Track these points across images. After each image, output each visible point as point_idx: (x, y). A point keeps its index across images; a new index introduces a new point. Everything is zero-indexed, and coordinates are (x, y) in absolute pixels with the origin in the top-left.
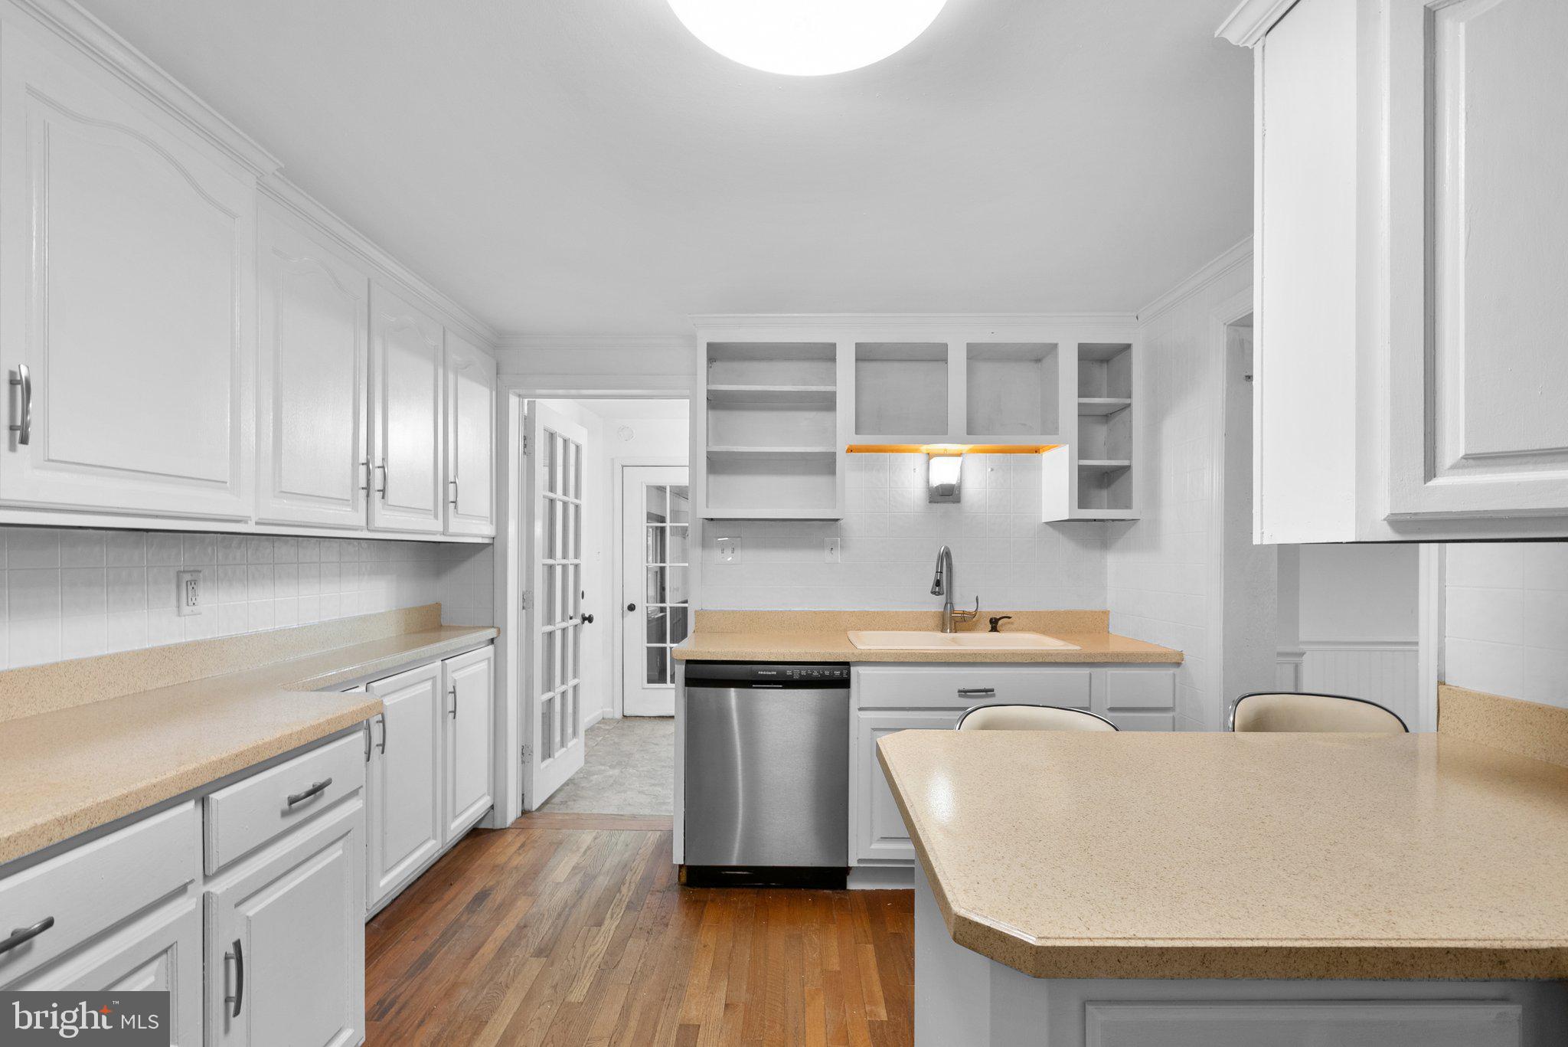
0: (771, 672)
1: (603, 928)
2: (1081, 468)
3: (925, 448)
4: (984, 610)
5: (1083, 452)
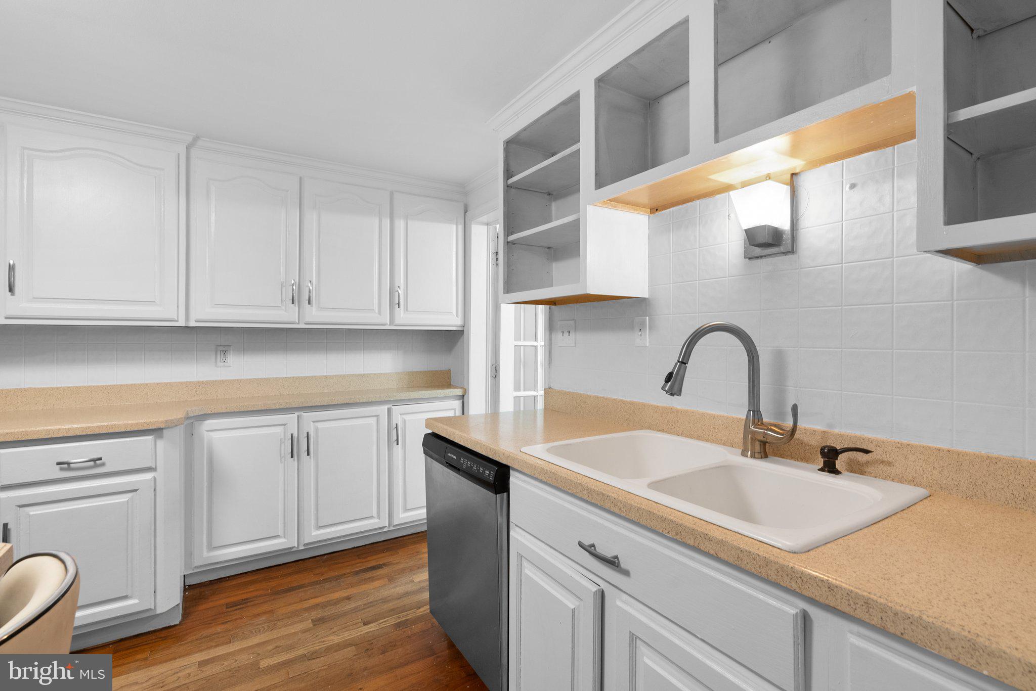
0: (455, 456)
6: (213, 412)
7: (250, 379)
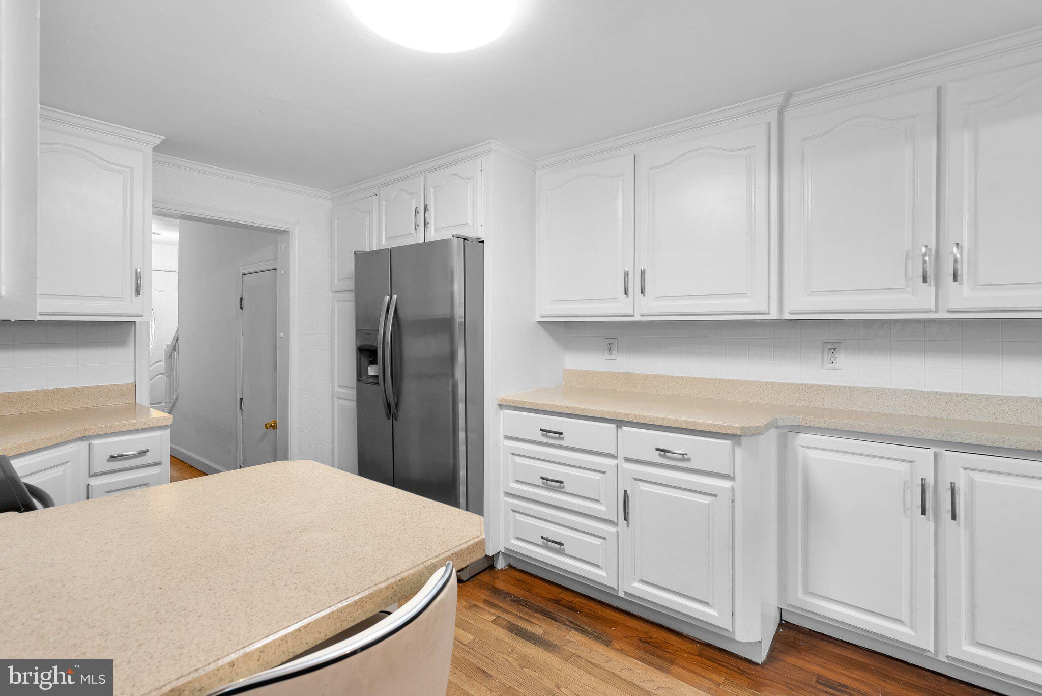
6: (809, 424)
7: (866, 388)
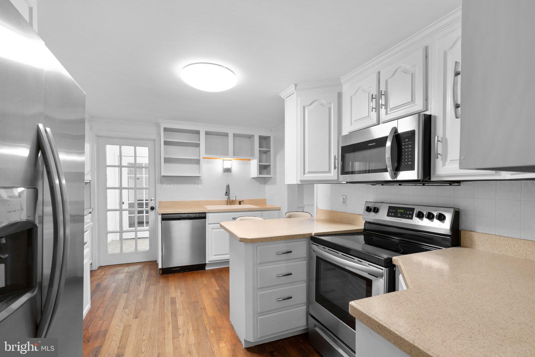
0: (186, 216)
1: (141, 286)
2: (260, 165)
3: (222, 158)
4: (237, 199)
5: (260, 161)
